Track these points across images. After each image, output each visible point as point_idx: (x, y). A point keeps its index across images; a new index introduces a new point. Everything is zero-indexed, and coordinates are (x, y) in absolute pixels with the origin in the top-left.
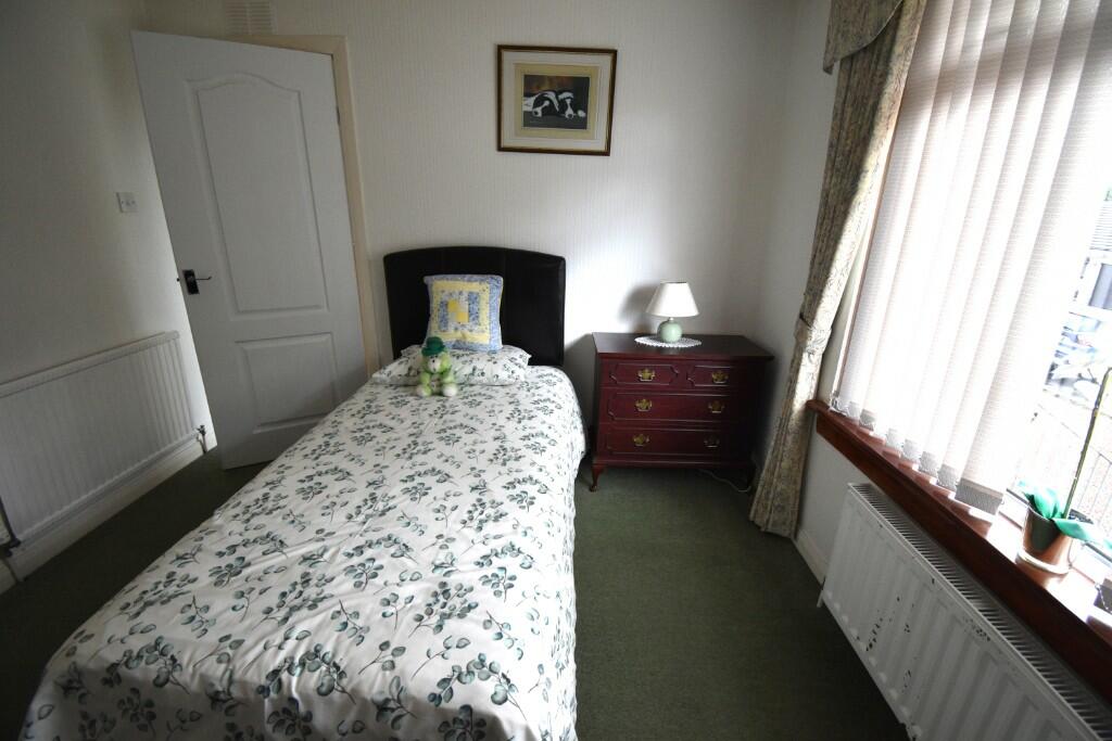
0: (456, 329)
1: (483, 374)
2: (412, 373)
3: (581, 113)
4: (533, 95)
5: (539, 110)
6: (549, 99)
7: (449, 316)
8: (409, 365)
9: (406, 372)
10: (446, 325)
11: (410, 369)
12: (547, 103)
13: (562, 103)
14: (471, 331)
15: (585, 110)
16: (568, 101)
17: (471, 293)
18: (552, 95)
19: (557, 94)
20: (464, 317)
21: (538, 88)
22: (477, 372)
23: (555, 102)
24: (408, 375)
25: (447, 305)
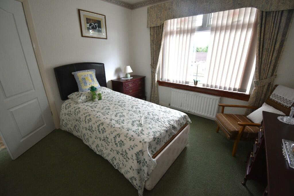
0: (89, 84)
1: (105, 92)
2: (87, 97)
3: (100, 29)
4: (89, 23)
5: (91, 27)
6: (92, 25)
7: (87, 81)
8: (86, 96)
9: (86, 98)
10: (86, 84)
11: (86, 97)
12: (92, 26)
13: (96, 26)
14: (93, 84)
15: (101, 28)
16: (97, 26)
17: (90, 75)
18: (93, 24)
19: (94, 24)
20: (91, 81)
21: (90, 21)
22: (103, 92)
23: (94, 26)
24: (87, 98)
25: (85, 79)
